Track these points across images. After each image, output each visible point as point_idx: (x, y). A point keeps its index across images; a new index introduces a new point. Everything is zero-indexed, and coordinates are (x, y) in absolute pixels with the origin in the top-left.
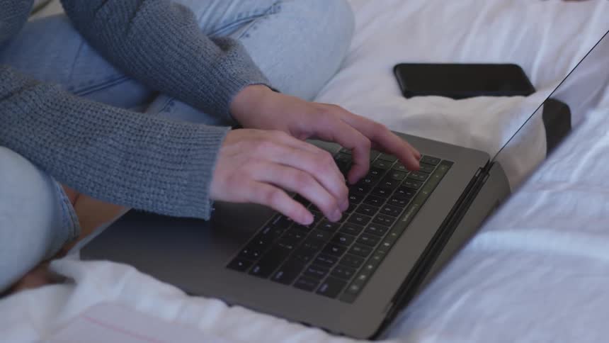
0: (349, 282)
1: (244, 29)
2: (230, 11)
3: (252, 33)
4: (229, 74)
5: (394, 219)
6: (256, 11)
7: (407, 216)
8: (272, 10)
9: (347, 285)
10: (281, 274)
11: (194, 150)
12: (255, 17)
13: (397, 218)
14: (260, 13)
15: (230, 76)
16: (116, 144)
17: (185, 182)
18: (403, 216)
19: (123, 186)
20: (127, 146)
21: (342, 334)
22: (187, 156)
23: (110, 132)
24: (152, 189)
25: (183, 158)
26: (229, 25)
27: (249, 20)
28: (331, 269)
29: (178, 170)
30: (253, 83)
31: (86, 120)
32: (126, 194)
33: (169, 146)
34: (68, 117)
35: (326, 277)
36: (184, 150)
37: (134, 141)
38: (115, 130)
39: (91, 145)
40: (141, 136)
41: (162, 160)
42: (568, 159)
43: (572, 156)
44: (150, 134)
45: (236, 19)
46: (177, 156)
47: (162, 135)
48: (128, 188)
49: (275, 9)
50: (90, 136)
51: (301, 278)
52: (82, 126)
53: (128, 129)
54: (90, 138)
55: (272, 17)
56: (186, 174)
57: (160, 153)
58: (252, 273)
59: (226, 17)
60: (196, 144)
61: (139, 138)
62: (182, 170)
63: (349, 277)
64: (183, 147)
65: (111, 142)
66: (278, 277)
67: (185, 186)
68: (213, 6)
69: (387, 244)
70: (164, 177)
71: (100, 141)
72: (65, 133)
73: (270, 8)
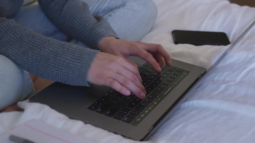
0: (137, 117)
1: (110, 13)
2: (105, 6)
3: (113, 15)
4: (98, 32)
5: (161, 93)
6: (116, 6)
7: (166, 92)
8: (122, 6)
9: (136, 118)
10: (109, 112)
11: (84, 55)
12: (115, 8)
13: (162, 93)
14: (117, 7)
15: (98, 33)
16: (53, 50)
17: (79, 68)
18: (164, 92)
19: (55, 67)
20: (58, 51)
21: (129, 138)
22: (81, 57)
23: (51, 45)
24: (66, 69)
25: (80, 58)
26: (104, 11)
27: (112, 9)
28: (130, 112)
29: (77, 62)
30: (107, 35)
31: (42, 40)
32: (56, 70)
33: (74, 52)
34: (35, 39)
35: (127, 115)
36: (80, 55)
37: (61, 49)
38: (53, 44)
39: (43, 50)
40: (64, 48)
41: (71, 57)
42: (237, 72)
43: (238, 71)
44: (67, 47)
45: (107, 9)
46: (77, 56)
47: (72, 48)
48: (57, 68)
49: (123, 5)
50: (43, 46)
51: (117, 115)
52: (40, 43)
53: (58, 44)
54: (43, 47)
55: (121, 8)
56: (80, 64)
57: (70, 54)
58: (97, 111)
59: (103, 8)
60: (86, 53)
61: (63, 49)
62: (78, 63)
63: (137, 115)
64: (80, 53)
65: (51, 49)
66: (107, 113)
67: (79, 69)
68: (99, 3)
69: (155, 103)
70: (71, 64)
71: (47, 49)
72: (33, 46)
73: (121, 5)
